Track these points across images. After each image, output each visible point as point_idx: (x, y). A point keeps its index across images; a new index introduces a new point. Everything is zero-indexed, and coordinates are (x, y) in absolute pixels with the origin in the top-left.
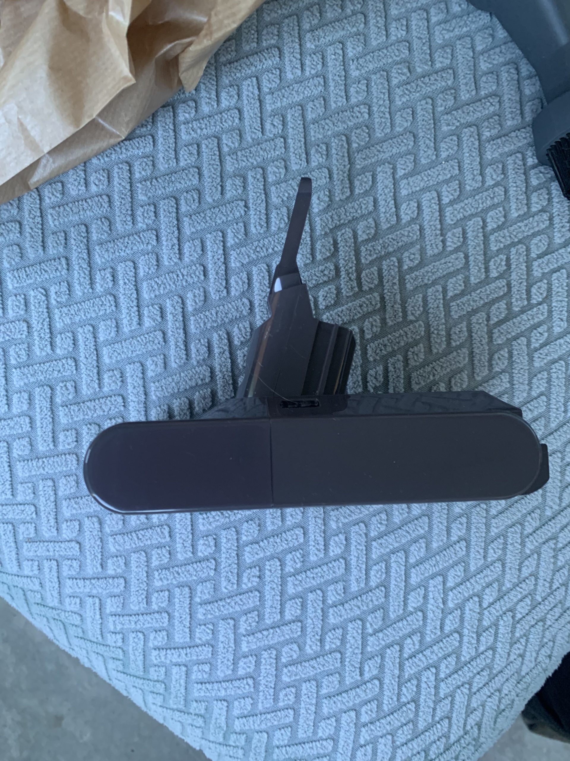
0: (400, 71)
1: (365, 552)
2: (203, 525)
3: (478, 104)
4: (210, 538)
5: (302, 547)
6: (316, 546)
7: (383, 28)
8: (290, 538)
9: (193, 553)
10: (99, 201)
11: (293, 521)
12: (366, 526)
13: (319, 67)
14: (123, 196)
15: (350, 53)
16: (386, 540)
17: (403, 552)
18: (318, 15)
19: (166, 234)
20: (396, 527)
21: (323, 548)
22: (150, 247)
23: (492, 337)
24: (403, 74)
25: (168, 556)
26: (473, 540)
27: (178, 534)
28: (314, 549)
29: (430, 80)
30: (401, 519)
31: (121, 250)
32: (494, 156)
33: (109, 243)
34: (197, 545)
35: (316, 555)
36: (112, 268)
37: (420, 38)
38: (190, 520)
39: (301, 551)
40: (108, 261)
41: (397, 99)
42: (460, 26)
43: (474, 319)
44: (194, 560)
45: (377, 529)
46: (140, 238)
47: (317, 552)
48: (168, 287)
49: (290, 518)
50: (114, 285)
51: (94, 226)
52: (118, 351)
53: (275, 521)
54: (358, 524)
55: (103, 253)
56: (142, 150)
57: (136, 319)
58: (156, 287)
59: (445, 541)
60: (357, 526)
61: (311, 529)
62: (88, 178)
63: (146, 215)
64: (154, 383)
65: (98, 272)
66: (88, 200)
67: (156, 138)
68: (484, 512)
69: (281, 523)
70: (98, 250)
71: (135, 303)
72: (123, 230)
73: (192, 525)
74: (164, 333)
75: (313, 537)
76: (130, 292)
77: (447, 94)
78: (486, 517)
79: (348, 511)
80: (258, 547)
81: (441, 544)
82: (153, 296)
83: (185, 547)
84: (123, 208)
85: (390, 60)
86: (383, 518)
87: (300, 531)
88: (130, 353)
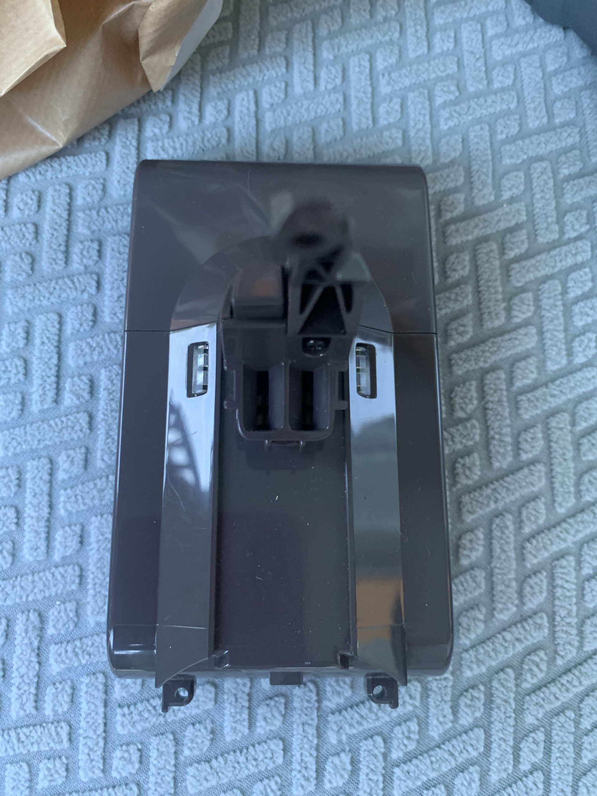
0: (446, 89)
1: (381, 786)
2: (123, 725)
3: (552, 133)
4: (132, 748)
5: (280, 772)
6: (303, 771)
7: (424, 38)
8: (261, 756)
9: (104, 771)
10: (21, 230)
11: (268, 728)
12: (385, 742)
13: (338, 81)
14: (56, 227)
15: (380, 65)
16: (417, 766)
17: (443, 787)
18: (339, 20)
19: (111, 280)
20: (433, 744)
21: (314, 775)
22: (86, 296)
23: (579, 450)
24: (449, 92)
25: (65, 774)
26: (555, 770)
27: (81, 739)
28: (299, 776)
29: (486, 101)
30: (441, 731)
31: (44, 297)
32: (575, 200)
33: (27, 287)
34: (111, 758)
35: (302, 786)
36: (27, 321)
37: (472, 53)
38: (102, 715)
39: (277, 779)
40: (23, 311)
41: (442, 122)
42: (524, 43)
43: (553, 423)
44: (105, 783)
45: (402, 747)
46: (73, 283)
47: (304, 783)
48: (106, 351)
49: (263, 723)
50: (26, 344)
51: (9, 263)
52: (19, 439)
53: (239, 727)
54: (371, 737)
55: (17, 299)
56: (89, 169)
57: (51, 394)
58: (87, 350)
59: (510, 772)
60: (370, 741)
61: (295, 742)
62: (10, 200)
63: (85, 253)
64: (65, 489)
65: (6, 326)
66: (6, 229)
67: (112, 155)
68: (572, 724)
69: (247, 731)
70: (10, 296)
71: (53, 371)
72: (50, 270)
73: (105, 724)
74: (91, 417)
75: (298, 756)
76: (48, 356)
77: (508, 119)
78: (574, 733)
79: (356, 716)
80: (208, 769)
81: (504, 775)
82: (81, 362)
83: (92, 760)
84: (54, 241)
85: (433, 76)
86: (412, 728)
87: (278, 746)
88: (36, 442)
